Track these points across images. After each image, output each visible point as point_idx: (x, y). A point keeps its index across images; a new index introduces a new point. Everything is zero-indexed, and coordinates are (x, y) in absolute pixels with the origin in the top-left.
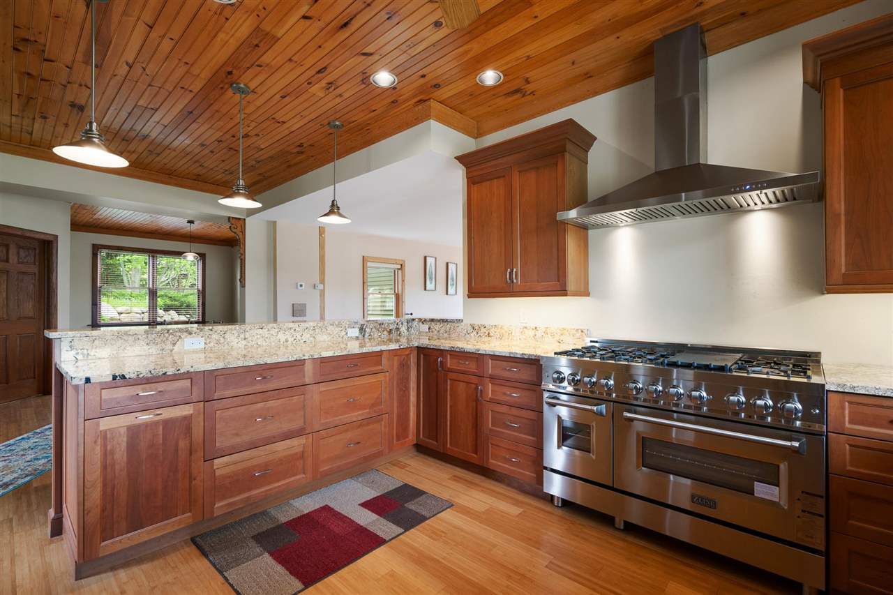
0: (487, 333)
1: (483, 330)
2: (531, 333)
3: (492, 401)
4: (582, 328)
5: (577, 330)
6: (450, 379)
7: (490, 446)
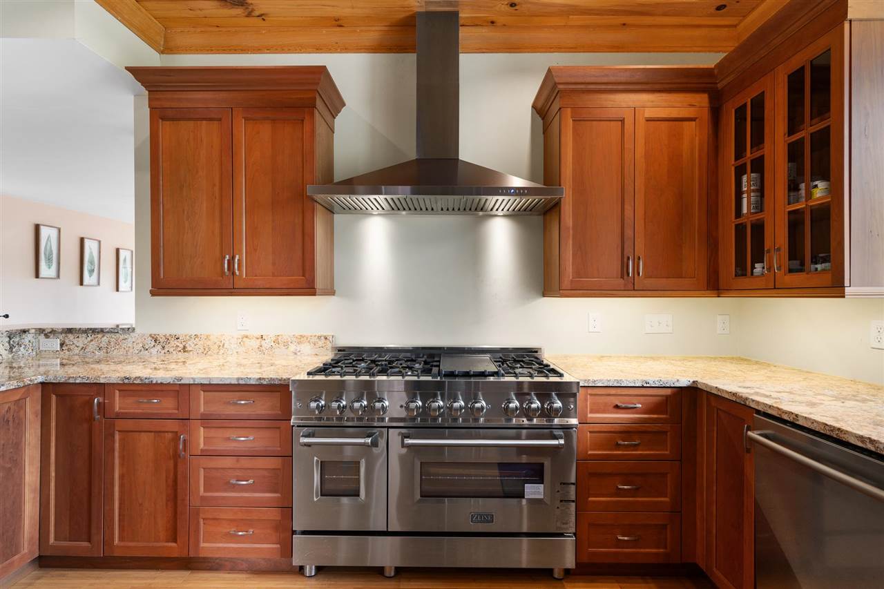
0: (181, 346)
1: (173, 343)
2: (255, 344)
3: (205, 454)
4: (325, 334)
5: (319, 337)
6: (119, 431)
7: (201, 522)
